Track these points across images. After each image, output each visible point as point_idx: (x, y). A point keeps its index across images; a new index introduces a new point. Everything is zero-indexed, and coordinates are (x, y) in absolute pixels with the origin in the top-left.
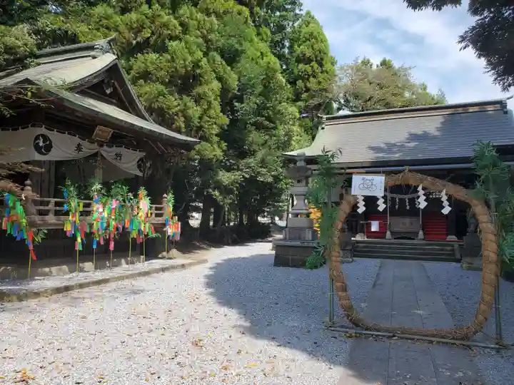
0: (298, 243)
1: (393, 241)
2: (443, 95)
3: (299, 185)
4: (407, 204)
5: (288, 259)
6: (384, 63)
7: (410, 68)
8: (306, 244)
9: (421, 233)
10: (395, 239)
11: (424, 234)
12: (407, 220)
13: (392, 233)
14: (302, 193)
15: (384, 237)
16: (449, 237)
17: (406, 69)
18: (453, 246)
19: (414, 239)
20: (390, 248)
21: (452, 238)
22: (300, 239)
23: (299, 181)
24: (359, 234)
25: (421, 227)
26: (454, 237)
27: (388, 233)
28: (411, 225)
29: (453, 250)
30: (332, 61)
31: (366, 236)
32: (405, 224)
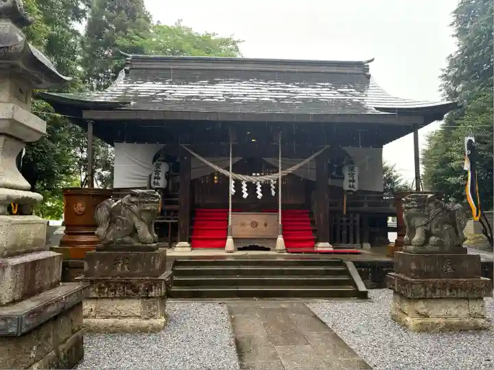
1: (237, 253)
4: (259, 190)
9: (280, 239)
10: (240, 249)
11: (287, 242)
12: (259, 218)
13: (236, 240)
15: (223, 246)
16: (321, 244)
19: (268, 249)
24: (180, 244)
25: (280, 231)
26: (328, 244)
27: (230, 241)
28: (266, 225)
29: (347, 272)
31: (192, 247)
32: (255, 224)
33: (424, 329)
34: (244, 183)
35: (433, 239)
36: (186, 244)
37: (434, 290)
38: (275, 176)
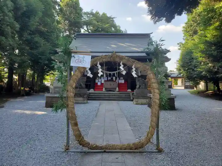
1: (107, 92)
2: (126, 31)
4: (112, 75)
5: (53, 104)
6: (104, 14)
9: (117, 88)
10: (106, 91)
11: (119, 89)
12: (112, 83)
13: (106, 89)
15: (102, 90)
16: (128, 90)
18: (129, 94)
19: (114, 91)
20: (105, 96)
21: (129, 90)
23: (60, 62)
24: (91, 89)
25: (117, 86)
26: (130, 90)
27: (104, 89)
28: (113, 85)
29: (130, 96)
30: (81, 9)
31: (95, 90)
32: (111, 85)
33: (137, 104)
34: (108, 74)
36: (93, 89)
37: (139, 96)
38: (116, 72)
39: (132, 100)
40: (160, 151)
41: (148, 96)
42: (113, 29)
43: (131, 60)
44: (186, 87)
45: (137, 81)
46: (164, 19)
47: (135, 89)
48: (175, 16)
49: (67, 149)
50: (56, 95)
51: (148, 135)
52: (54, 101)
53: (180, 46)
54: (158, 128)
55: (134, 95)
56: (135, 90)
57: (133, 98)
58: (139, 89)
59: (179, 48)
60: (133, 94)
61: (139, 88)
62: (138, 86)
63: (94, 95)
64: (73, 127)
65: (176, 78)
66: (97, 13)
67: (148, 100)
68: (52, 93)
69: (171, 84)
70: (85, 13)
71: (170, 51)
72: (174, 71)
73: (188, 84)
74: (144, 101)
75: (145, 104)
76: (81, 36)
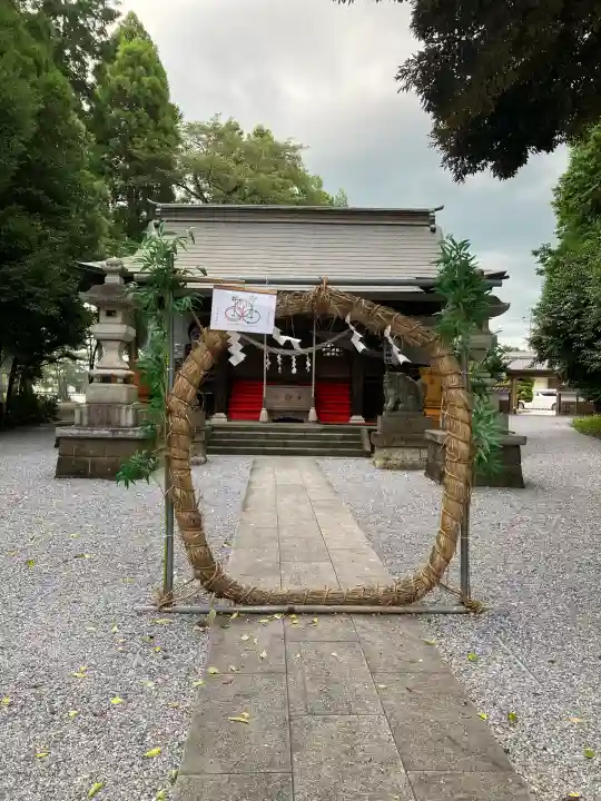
0: (105, 432)
1: (273, 425)
3: (110, 320)
4: (294, 364)
5: (86, 463)
6: (260, 133)
7: (301, 147)
8: (120, 434)
9: (313, 411)
10: (274, 421)
11: (318, 413)
12: (293, 391)
13: (270, 412)
14: (116, 336)
15: (257, 419)
16: (354, 417)
17: (294, 149)
18: (359, 431)
19: (302, 421)
20: (267, 437)
21: (357, 419)
22: (108, 424)
23: (109, 314)
24: (217, 414)
25: (313, 402)
26: (360, 418)
27: (264, 412)
28: (299, 398)
30: (174, 114)
31: (230, 418)
32: (289, 397)
33: (386, 467)
34: (279, 357)
35: (400, 406)
36: (222, 415)
37: (394, 440)
38: (309, 350)
39: (368, 455)
40: (471, 608)
41: (428, 437)
42: (296, 190)
43: (380, 311)
44: (563, 409)
45: (385, 385)
46: (490, 164)
47: (381, 414)
48: (530, 154)
49: (166, 603)
50: (96, 432)
51: (432, 560)
52: (91, 452)
53: (543, 260)
54: (467, 535)
55: (376, 436)
56: (379, 418)
57: (373, 447)
58: (394, 413)
59: (541, 266)
60: (370, 431)
61: (395, 409)
62: (389, 404)
63: (228, 436)
64: (187, 534)
65: (526, 377)
66: (233, 127)
67: (425, 454)
68: (81, 424)
69: (507, 398)
70: (191, 129)
71: (508, 277)
72: (521, 348)
73: (570, 398)
74: (411, 456)
75: (414, 467)
76: (176, 216)
